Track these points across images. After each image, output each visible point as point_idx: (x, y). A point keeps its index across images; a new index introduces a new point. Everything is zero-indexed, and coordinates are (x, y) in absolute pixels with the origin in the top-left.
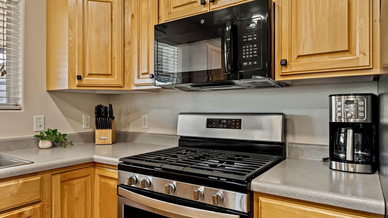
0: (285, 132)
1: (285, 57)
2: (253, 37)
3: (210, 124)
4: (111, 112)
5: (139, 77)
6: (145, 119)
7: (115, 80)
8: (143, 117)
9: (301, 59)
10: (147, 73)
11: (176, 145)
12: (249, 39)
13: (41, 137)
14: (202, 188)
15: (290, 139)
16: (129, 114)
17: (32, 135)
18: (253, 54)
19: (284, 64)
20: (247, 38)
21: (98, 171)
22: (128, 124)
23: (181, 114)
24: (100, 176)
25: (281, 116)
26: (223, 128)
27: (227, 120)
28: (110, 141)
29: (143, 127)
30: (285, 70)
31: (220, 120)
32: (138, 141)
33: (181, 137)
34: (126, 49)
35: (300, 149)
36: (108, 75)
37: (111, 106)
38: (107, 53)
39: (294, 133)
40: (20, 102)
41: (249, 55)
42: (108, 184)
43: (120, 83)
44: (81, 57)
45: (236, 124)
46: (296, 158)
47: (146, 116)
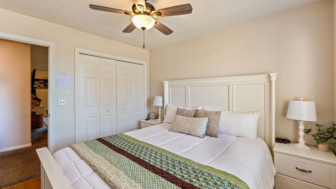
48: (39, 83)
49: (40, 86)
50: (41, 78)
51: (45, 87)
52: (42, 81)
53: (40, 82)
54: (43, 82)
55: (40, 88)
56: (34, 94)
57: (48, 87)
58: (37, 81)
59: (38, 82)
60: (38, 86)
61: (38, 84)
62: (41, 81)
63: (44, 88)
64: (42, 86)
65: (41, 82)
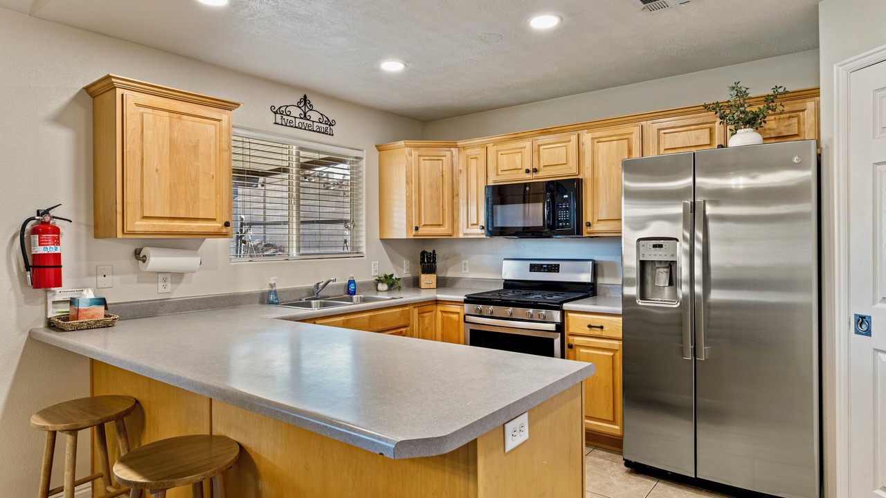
0: (595, 274)
1: (590, 220)
2: (566, 205)
3: (534, 268)
4: (434, 258)
5: (468, 227)
6: (465, 264)
7: (445, 230)
8: (463, 262)
9: (600, 222)
10: (477, 224)
11: (501, 287)
12: (564, 206)
13: (379, 281)
14: (531, 311)
15: (600, 281)
16: (447, 259)
17: (373, 279)
18: (566, 217)
19: (589, 225)
20: (562, 206)
21: (440, 308)
22: (446, 269)
23: (505, 259)
24: (442, 311)
25: (591, 262)
26: (544, 271)
27: (548, 265)
28: (434, 285)
29: (464, 271)
30: (589, 229)
31: (542, 265)
32: (458, 285)
33: (506, 280)
34: (455, 201)
35: (607, 288)
36: (440, 225)
37: (434, 251)
38: (438, 205)
39: (603, 276)
40: (363, 250)
41: (563, 217)
42: (450, 318)
43: (450, 232)
44: (417, 210)
45: (555, 269)
46: (604, 295)
47: (467, 261)
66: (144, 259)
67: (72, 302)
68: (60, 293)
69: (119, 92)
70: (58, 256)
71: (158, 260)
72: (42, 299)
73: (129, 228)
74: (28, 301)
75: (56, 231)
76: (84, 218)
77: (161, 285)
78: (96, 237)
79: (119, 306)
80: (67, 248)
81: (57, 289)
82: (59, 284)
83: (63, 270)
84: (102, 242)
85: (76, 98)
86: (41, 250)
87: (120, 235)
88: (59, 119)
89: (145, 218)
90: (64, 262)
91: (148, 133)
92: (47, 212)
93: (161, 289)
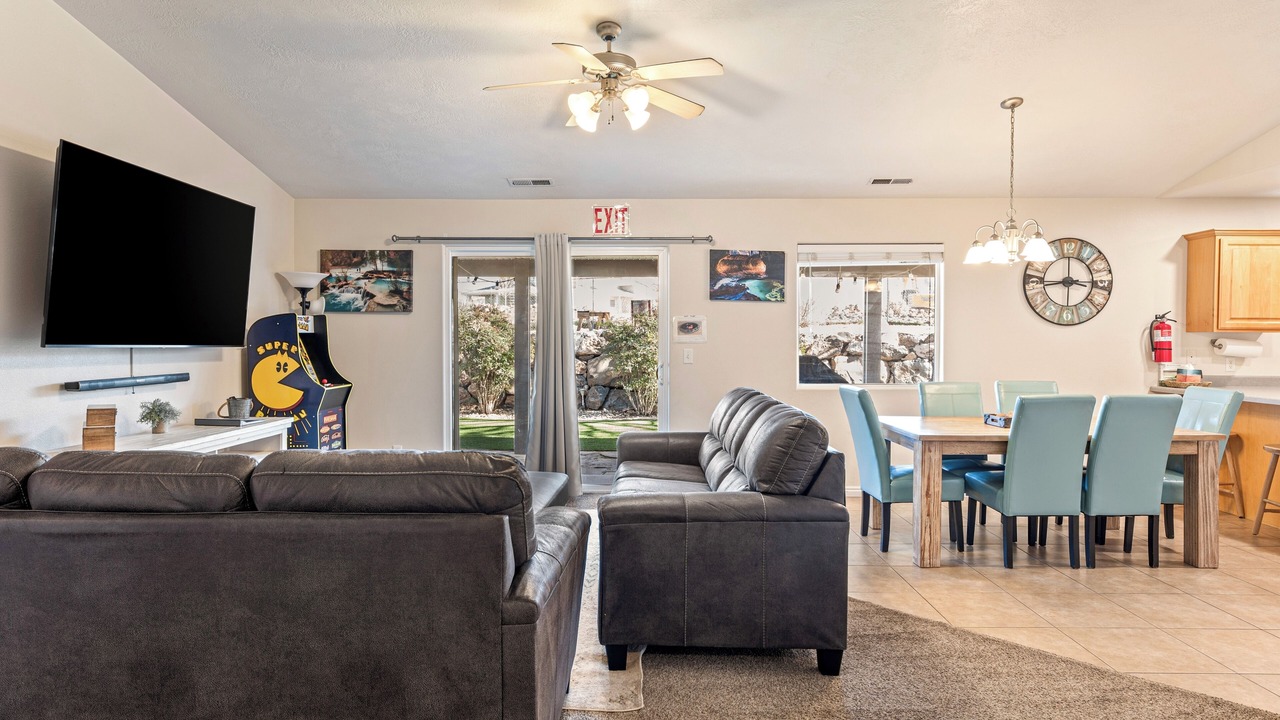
48: (366, 276)
49: (372, 296)
50: (379, 246)
51: (394, 301)
52: (381, 266)
53: (369, 268)
54: (386, 268)
55: (373, 312)
56: (289, 347)
57: (409, 301)
58: (357, 265)
59: (364, 270)
60: (359, 296)
61: (362, 283)
62: (378, 262)
63: (390, 308)
64: (381, 291)
65: (376, 272)
66: (1220, 347)
67: (1179, 371)
68: (1167, 366)
69: (1218, 238)
70: (1170, 343)
71: (1232, 347)
72: (1156, 369)
73: (1221, 326)
74: (1150, 369)
75: (1169, 327)
76: (1181, 319)
77: (1228, 365)
78: (1187, 331)
79: (1210, 378)
80: (1175, 337)
81: (1166, 363)
82: (1170, 360)
83: (1173, 352)
84: (1191, 334)
85: (1179, 243)
86: (1163, 339)
87: (1215, 330)
88: (1170, 258)
89: (1232, 319)
90: (1173, 347)
91: (1236, 262)
92: (1163, 316)
93: (1228, 369)
